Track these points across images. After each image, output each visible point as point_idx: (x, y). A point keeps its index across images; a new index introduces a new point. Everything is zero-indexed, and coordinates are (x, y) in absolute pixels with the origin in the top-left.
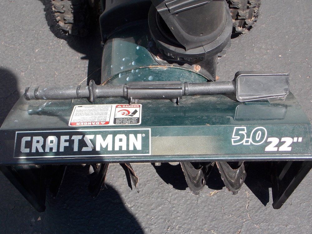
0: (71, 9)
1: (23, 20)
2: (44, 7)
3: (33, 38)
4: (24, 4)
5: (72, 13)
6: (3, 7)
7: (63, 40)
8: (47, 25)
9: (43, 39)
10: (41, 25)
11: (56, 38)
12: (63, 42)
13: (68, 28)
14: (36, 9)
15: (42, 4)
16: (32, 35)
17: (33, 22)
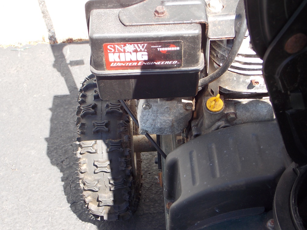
0: (110, 185)
1: (31, 196)
2: (61, 175)
3: (46, 223)
4: (33, 172)
5: (110, 190)
6: (2, 178)
7: (91, 224)
8: (67, 202)
9: (60, 224)
10: (58, 202)
11: (80, 221)
12: (90, 227)
13: (103, 212)
14: (50, 178)
15: (59, 171)
16: (45, 219)
17: (45, 198)
